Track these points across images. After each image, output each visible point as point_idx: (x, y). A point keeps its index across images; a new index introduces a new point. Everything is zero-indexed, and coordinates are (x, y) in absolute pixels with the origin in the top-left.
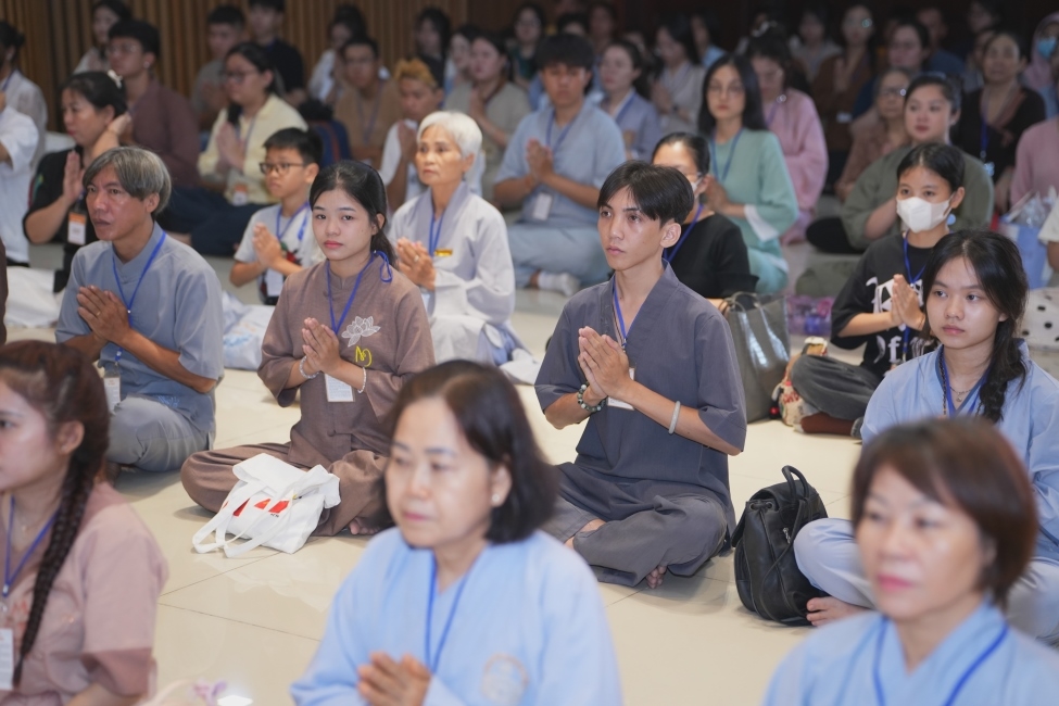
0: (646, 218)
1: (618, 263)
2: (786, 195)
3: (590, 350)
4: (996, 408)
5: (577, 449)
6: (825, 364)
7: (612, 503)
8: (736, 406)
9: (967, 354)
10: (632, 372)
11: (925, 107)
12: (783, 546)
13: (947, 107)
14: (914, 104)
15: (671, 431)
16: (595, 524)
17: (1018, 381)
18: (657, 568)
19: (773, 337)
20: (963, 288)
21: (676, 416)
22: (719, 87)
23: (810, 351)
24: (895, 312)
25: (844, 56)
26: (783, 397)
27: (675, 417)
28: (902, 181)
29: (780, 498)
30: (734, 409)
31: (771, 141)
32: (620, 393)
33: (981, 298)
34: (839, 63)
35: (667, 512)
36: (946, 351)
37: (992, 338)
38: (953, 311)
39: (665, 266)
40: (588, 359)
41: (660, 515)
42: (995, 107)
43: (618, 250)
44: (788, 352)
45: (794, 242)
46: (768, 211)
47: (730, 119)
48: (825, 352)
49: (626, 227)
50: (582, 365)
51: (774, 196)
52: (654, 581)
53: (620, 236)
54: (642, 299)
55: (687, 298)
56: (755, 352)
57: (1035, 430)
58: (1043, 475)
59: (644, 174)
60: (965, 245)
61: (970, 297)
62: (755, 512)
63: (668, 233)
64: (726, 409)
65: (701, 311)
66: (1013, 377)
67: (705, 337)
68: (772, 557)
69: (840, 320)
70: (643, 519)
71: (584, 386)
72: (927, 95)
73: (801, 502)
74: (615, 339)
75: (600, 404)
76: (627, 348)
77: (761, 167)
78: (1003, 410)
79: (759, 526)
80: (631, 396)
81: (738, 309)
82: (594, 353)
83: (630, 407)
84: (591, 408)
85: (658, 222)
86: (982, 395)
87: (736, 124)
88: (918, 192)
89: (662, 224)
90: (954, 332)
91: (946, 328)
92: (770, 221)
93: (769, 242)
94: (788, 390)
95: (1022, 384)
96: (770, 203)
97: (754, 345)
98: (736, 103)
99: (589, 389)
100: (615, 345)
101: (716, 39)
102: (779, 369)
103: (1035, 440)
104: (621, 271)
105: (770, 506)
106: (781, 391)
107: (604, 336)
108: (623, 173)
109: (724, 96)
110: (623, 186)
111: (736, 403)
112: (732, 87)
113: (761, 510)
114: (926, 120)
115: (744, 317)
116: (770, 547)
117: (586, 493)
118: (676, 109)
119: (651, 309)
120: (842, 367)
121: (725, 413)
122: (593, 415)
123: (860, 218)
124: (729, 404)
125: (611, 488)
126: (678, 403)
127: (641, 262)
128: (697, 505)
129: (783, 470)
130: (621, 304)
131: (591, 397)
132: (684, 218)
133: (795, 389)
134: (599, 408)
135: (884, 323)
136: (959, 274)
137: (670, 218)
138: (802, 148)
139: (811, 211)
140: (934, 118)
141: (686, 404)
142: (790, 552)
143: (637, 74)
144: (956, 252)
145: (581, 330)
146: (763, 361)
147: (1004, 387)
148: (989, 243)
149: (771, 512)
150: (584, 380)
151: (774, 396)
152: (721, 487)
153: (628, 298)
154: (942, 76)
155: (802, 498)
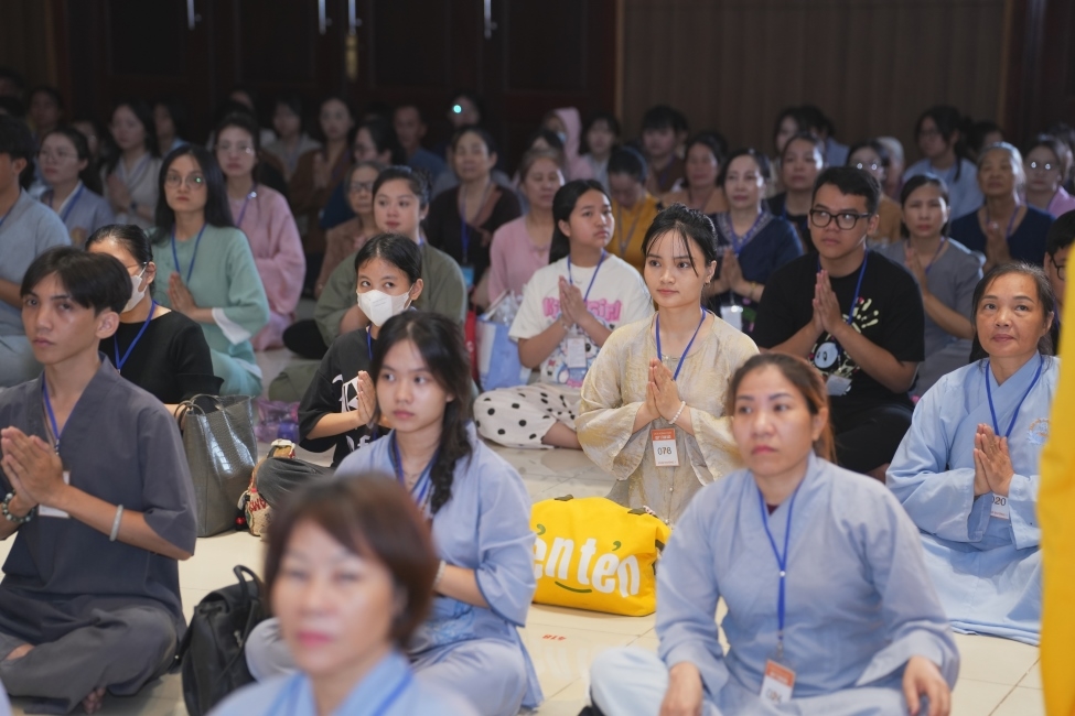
0: (77, 306)
1: (49, 356)
2: (256, 294)
3: (16, 452)
4: (444, 488)
5: (4, 569)
6: (292, 466)
7: (45, 624)
8: (185, 506)
9: (417, 436)
10: (66, 477)
11: (394, 202)
12: (234, 651)
13: (416, 202)
14: (383, 199)
15: (113, 537)
16: (22, 650)
17: (465, 460)
18: (95, 689)
19: (238, 441)
20: (410, 372)
21: (118, 520)
22: (177, 177)
23: (276, 455)
24: (362, 410)
25: (325, 152)
26: (249, 505)
27: (117, 522)
28: (361, 273)
29: (230, 599)
30: (183, 509)
31: (239, 239)
32: (53, 499)
33: (428, 381)
34: (318, 157)
35: (106, 625)
36: (399, 435)
37: (441, 420)
38: (403, 395)
39: (102, 359)
40: (14, 463)
41: (98, 630)
42: (473, 206)
43: (46, 341)
44: (254, 458)
45: (270, 348)
46: (237, 311)
47: (192, 213)
48: (293, 454)
49: (55, 317)
50: (6, 470)
51: (243, 297)
52: (90, 706)
53: (48, 326)
54: (76, 396)
55: (129, 393)
56: (217, 457)
57: (483, 509)
58: (492, 553)
59: (74, 260)
60: (410, 327)
61: (417, 380)
62: (203, 616)
63: (104, 323)
64: (174, 509)
65: (144, 406)
66: (461, 455)
67: (148, 434)
68: (222, 663)
69: (307, 422)
70: (80, 637)
71: (9, 495)
72: (394, 189)
73: (254, 603)
74: (45, 439)
75: (29, 514)
76: (61, 449)
77: (229, 267)
78: (453, 489)
79: (209, 631)
80: (65, 502)
81: (197, 411)
82: (21, 456)
83: (64, 515)
84: (18, 519)
85: (91, 311)
86: (433, 476)
87: (198, 219)
88: (377, 285)
89: (98, 312)
90: (405, 416)
91: (397, 413)
92: (240, 322)
93: (241, 345)
94: (254, 497)
95: (469, 463)
96: (238, 304)
97: (216, 450)
98: (198, 197)
99: (15, 498)
100: (46, 446)
101: (181, 131)
102: (244, 475)
103: (483, 518)
104: (51, 364)
105: (220, 609)
106: (247, 498)
107: (33, 437)
108: (49, 259)
109: (183, 187)
110: (49, 272)
111: (185, 502)
112: (192, 177)
113: (211, 614)
114: (396, 216)
115: (204, 420)
116: (220, 654)
117: (13, 616)
118: (134, 206)
119: (88, 405)
120: (310, 469)
121: (172, 514)
122: (21, 528)
123: (334, 318)
124: (177, 504)
125: (45, 607)
126: (120, 508)
127: (74, 355)
128: (141, 616)
129: (235, 570)
130: (53, 402)
131: (18, 506)
132: (122, 308)
133: (260, 495)
134: (28, 519)
135: (351, 422)
136: (405, 357)
137: (105, 306)
138: (277, 250)
139: (292, 315)
140: (403, 213)
141: (130, 507)
142: (242, 656)
143: (85, 164)
144: (402, 335)
145: (4, 431)
146: (226, 467)
147: (453, 466)
148: (432, 324)
149: (221, 615)
150: (10, 489)
151: (240, 504)
152: (171, 596)
153: (60, 395)
154: (409, 170)
155: (254, 598)
